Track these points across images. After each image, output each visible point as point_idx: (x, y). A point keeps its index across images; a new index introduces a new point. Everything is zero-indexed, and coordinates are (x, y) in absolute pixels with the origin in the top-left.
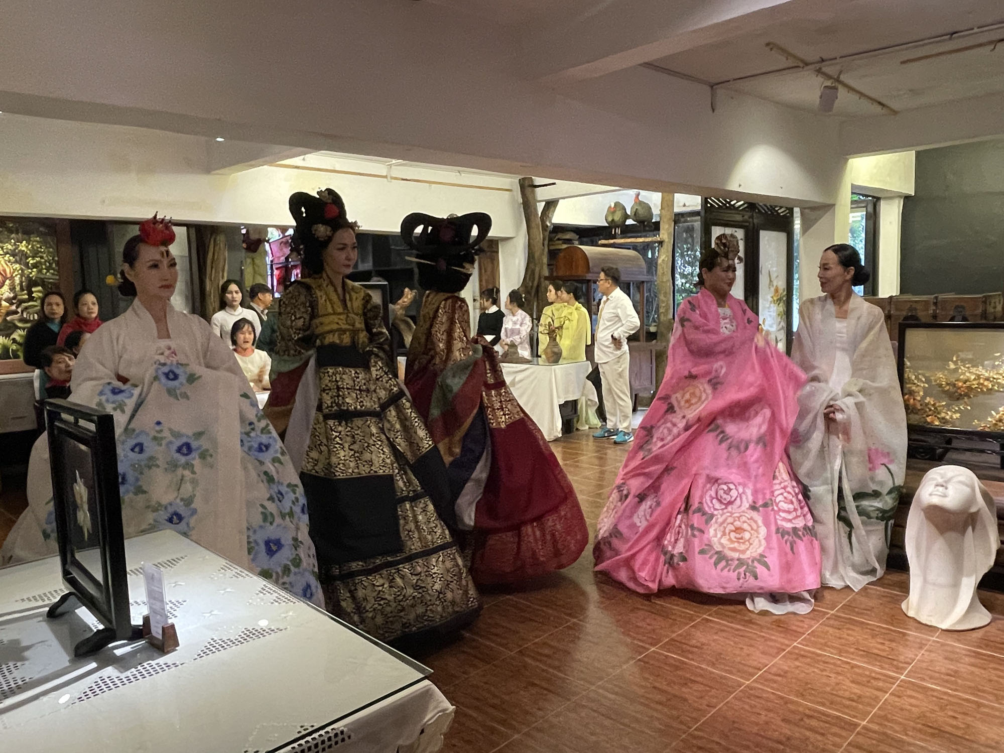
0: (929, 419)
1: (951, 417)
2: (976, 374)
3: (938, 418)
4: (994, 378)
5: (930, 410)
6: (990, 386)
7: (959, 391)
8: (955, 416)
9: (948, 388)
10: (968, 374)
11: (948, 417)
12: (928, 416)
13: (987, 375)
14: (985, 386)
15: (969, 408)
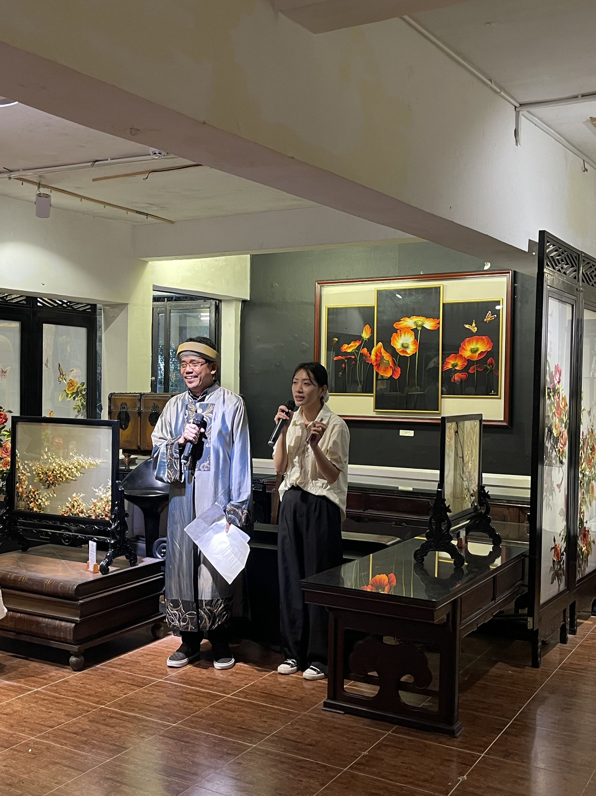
0: (32, 505)
1: (44, 504)
2: (59, 464)
3: (37, 505)
4: (70, 469)
5: (32, 497)
6: (67, 476)
7: (49, 479)
8: (46, 504)
9: (42, 476)
10: (54, 464)
11: (42, 504)
12: (31, 503)
13: (66, 465)
14: (65, 475)
15: (55, 495)
